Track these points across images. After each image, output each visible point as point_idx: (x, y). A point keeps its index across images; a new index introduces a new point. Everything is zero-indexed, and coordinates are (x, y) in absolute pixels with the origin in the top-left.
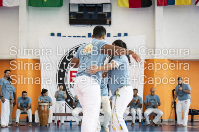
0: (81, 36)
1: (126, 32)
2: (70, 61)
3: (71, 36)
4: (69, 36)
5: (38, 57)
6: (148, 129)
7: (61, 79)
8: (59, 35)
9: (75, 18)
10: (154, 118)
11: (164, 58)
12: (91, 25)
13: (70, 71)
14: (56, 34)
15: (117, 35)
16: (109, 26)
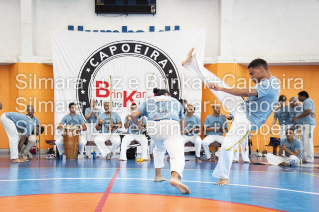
0: (112, 31)
1: (177, 25)
2: (96, 67)
3: (97, 31)
4: (94, 31)
5: (50, 60)
6: (208, 165)
7: (83, 92)
8: (80, 28)
9: (103, 4)
10: (217, 150)
11: (233, 62)
12: (127, 14)
13: (97, 81)
14: (76, 28)
15: (164, 29)
16: (152, 15)
